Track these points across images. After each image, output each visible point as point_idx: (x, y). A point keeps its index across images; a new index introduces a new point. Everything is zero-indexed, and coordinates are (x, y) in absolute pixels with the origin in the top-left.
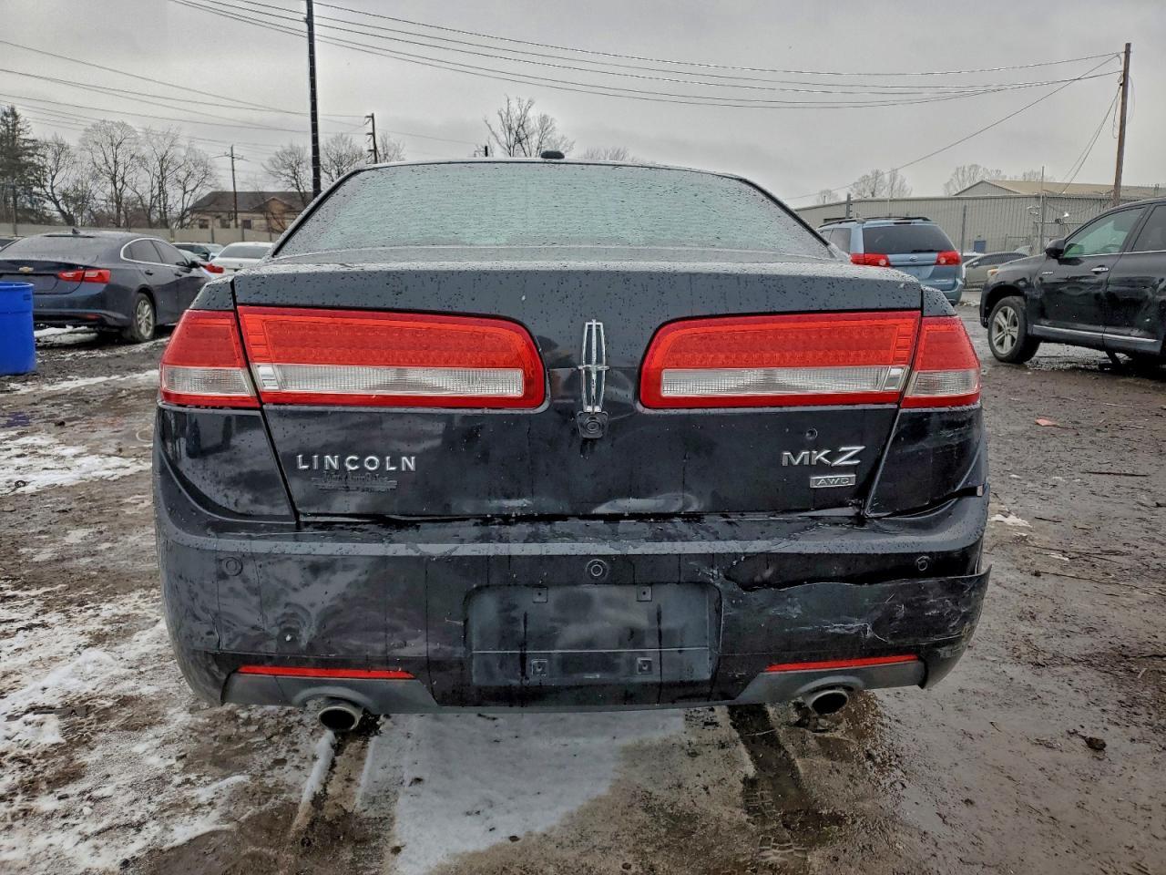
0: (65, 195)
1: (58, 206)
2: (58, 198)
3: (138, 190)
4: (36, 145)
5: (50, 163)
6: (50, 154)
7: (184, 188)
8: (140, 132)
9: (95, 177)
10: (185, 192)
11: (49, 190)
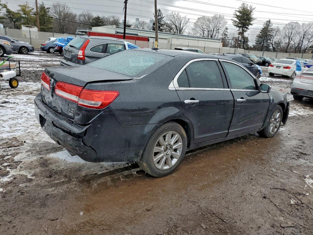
0: (275, 43)
1: (273, 46)
2: (273, 43)
3: (295, 41)
4: (272, 30)
5: (274, 34)
6: (275, 32)
7: (309, 41)
8: (301, 24)
9: (284, 38)
10: (309, 42)
11: (272, 41)
